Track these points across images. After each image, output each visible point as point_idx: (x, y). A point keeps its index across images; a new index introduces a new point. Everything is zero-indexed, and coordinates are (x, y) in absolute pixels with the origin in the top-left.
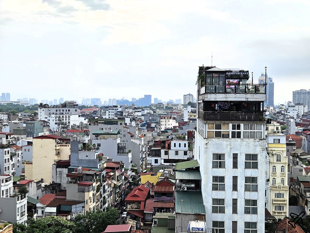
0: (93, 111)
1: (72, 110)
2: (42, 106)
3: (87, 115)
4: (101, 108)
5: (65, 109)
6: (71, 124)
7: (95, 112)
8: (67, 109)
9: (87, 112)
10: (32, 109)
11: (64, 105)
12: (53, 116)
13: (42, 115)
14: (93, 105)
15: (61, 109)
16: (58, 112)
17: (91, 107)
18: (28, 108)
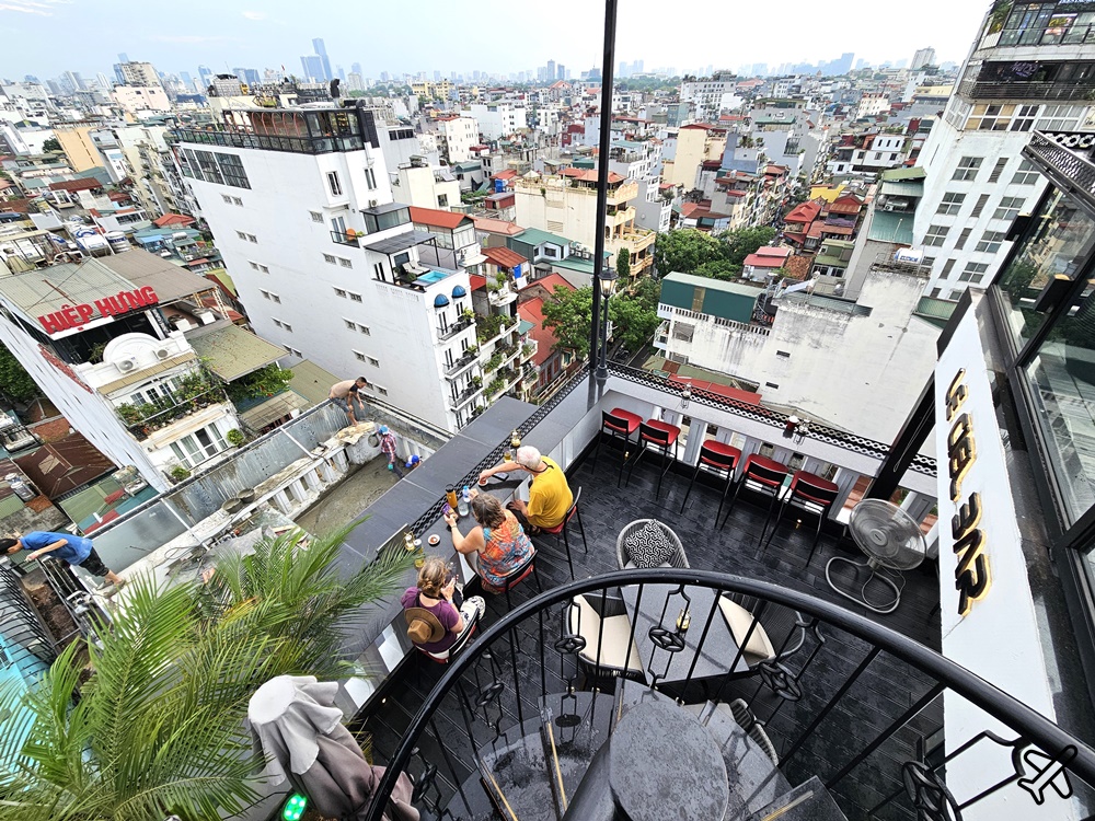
0: (754, 86)
1: (728, 84)
2: (688, 79)
3: (746, 92)
4: (768, 80)
5: (717, 83)
6: (722, 108)
7: (757, 88)
8: (720, 83)
9: (745, 87)
10: (669, 85)
11: (717, 78)
12: (700, 94)
13: (685, 93)
14: (754, 76)
15: (712, 84)
16: (707, 89)
17: (751, 79)
18: (665, 83)
